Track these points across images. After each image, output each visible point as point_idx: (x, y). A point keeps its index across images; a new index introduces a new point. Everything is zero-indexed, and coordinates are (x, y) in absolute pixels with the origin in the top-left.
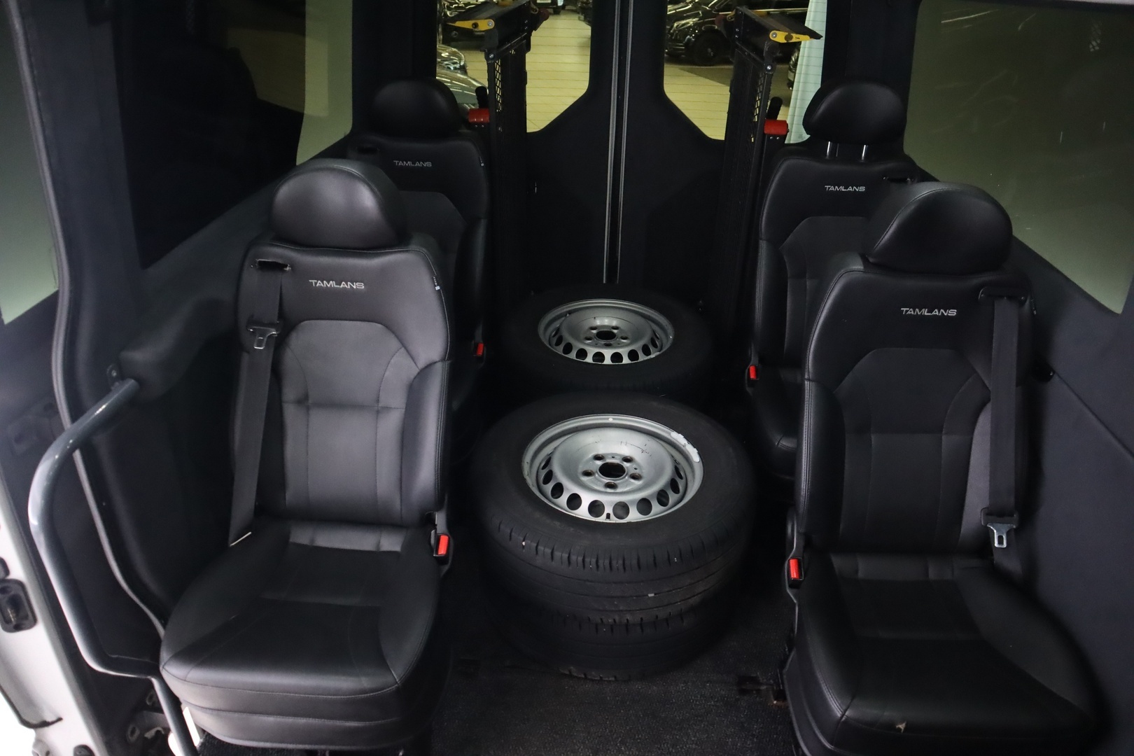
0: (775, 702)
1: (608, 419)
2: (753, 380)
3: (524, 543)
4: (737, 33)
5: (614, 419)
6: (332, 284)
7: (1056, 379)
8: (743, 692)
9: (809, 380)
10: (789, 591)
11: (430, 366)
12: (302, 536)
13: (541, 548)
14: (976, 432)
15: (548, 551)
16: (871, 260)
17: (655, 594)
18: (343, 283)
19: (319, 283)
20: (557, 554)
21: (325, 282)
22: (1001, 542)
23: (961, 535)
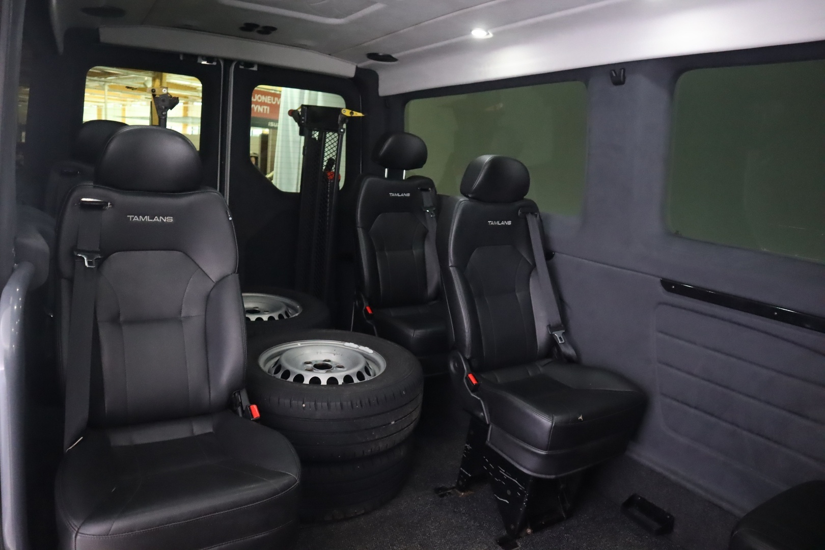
0: (463, 494)
1: (297, 344)
2: (371, 315)
3: (304, 405)
4: (303, 120)
5: (301, 344)
6: (147, 218)
7: (556, 254)
8: (442, 496)
9: (451, 266)
10: (472, 395)
11: (223, 279)
12: (121, 439)
13: (319, 404)
14: (531, 288)
15: (325, 404)
16: (470, 196)
17: (395, 422)
18: (156, 217)
19: (136, 219)
20: (332, 404)
21: (141, 217)
22: (561, 340)
23: (538, 348)
